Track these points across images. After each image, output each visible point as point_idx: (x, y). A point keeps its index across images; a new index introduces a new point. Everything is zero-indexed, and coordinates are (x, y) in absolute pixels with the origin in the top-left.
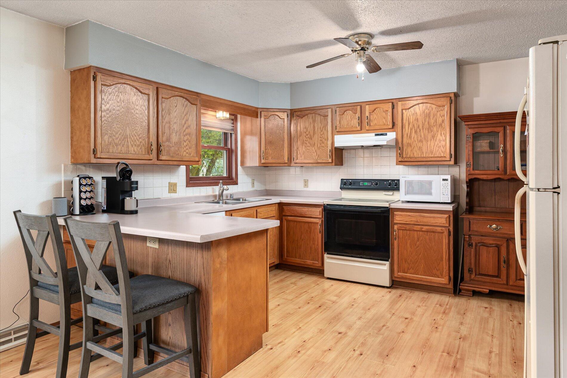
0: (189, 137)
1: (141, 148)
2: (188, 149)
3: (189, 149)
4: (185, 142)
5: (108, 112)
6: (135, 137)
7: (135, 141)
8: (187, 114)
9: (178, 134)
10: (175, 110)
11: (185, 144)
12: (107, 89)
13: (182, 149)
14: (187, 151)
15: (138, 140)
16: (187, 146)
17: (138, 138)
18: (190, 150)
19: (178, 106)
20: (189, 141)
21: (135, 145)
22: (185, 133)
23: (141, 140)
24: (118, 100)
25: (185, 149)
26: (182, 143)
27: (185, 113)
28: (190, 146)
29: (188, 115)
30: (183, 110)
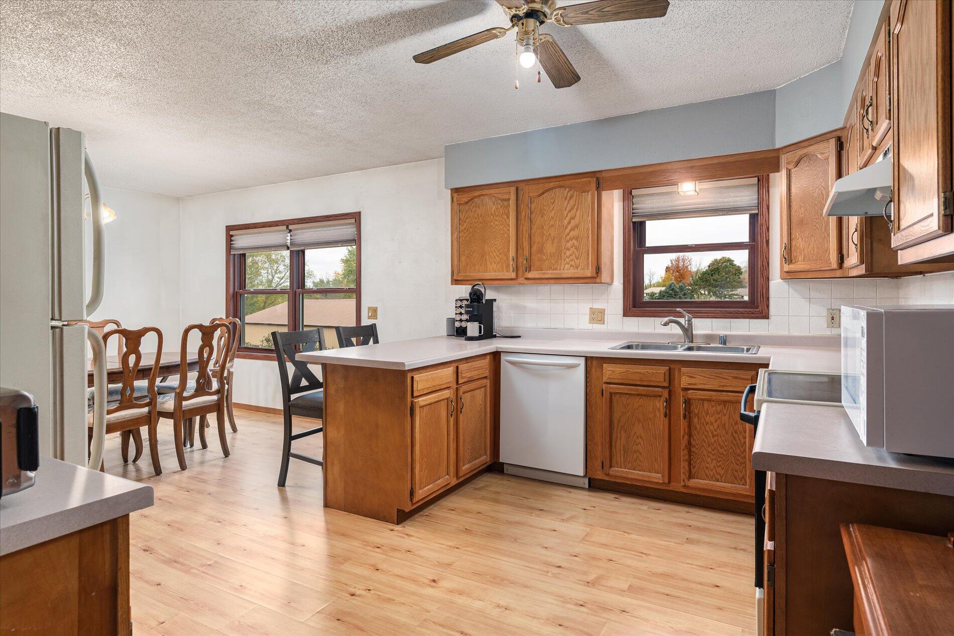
0: (576, 242)
1: (501, 266)
2: (573, 259)
3: (575, 260)
4: (569, 250)
5: (465, 231)
6: (495, 254)
7: (495, 257)
8: (572, 209)
9: (555, 241)
10: (552, 207)
11: (568, 253)
12: (464, 207)
13: (563, 261)
14: (573, 263)
15: (498, 257)
16: (571, 255)
17: (498, 254)
18: (577, 261)
19: (556, 201)
20: (576, 248)
21: (495, 263)
22: (568, 237)
23: (501, 256)
24: (476, 216)
25: (567, 260)
26: (563, 252)
27: (568, 209)
28: (577, 256)
29: (575, 210)
30: (565, 205)
